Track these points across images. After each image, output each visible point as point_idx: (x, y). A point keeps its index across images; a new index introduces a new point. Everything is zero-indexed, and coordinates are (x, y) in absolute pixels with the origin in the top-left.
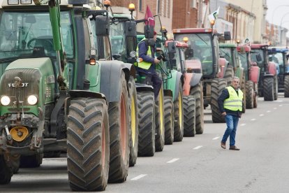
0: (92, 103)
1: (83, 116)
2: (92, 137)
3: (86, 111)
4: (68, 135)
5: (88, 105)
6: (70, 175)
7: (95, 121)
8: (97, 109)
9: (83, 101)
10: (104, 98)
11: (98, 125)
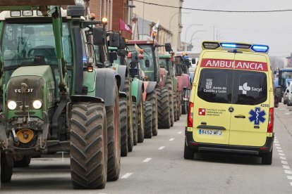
0: (92, 108)
1: (85, 119)
2: (94, 139)
3: (88, 114)
4: (71, 137)
5: (89, 109)
6: (73, 174)
7: (97, 123)
8: (97, 113)
9: (84, 105)
10: (103, 102)
11: (99, 128)
